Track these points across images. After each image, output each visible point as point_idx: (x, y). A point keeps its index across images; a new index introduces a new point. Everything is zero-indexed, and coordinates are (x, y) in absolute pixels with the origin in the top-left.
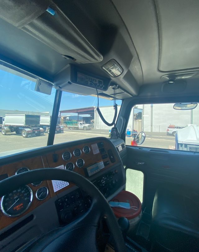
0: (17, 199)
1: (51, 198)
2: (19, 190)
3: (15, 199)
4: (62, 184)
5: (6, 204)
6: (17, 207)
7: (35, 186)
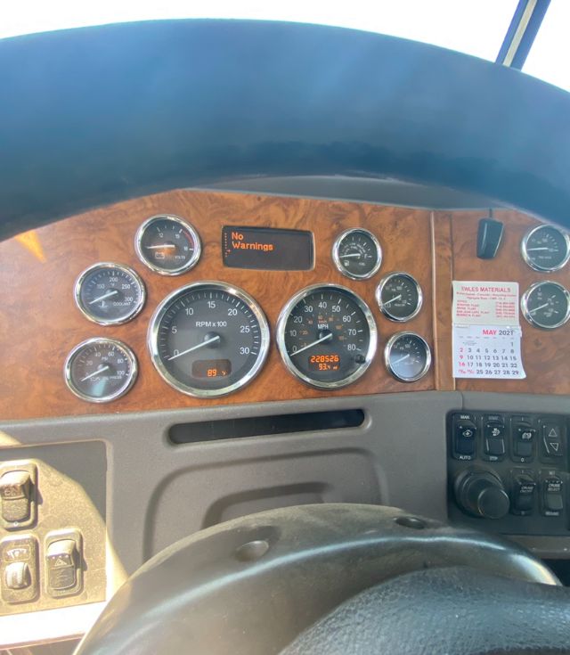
0: (326, 332)
1: (435, 389)
2: (336, 309)
3: (320, 331)
4: (492, 361)
5: (293, 333)
6: (322, 359)
7: (387, 316)
